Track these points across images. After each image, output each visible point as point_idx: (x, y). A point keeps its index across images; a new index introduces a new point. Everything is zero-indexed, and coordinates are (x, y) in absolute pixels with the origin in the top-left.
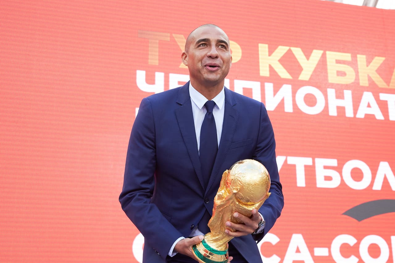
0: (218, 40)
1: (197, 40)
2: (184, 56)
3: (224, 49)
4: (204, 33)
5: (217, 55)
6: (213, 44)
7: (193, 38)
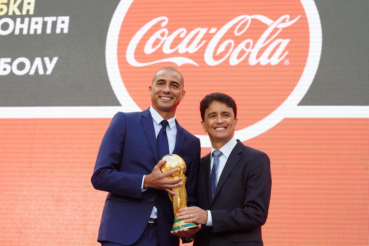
0: (171, 81)
1: (158, 79)
2: (151, 89)
3: (176, 88)
4: (162, 75)
5: (169, 91)
6: (168, 83)
7: (156, 77)
